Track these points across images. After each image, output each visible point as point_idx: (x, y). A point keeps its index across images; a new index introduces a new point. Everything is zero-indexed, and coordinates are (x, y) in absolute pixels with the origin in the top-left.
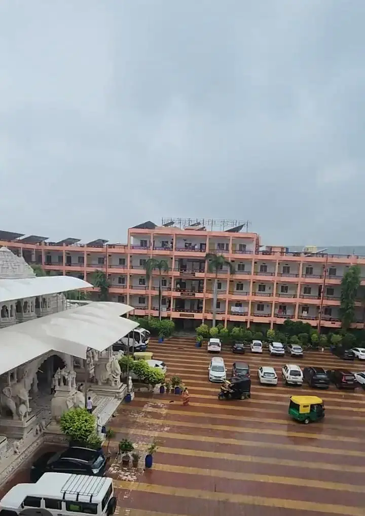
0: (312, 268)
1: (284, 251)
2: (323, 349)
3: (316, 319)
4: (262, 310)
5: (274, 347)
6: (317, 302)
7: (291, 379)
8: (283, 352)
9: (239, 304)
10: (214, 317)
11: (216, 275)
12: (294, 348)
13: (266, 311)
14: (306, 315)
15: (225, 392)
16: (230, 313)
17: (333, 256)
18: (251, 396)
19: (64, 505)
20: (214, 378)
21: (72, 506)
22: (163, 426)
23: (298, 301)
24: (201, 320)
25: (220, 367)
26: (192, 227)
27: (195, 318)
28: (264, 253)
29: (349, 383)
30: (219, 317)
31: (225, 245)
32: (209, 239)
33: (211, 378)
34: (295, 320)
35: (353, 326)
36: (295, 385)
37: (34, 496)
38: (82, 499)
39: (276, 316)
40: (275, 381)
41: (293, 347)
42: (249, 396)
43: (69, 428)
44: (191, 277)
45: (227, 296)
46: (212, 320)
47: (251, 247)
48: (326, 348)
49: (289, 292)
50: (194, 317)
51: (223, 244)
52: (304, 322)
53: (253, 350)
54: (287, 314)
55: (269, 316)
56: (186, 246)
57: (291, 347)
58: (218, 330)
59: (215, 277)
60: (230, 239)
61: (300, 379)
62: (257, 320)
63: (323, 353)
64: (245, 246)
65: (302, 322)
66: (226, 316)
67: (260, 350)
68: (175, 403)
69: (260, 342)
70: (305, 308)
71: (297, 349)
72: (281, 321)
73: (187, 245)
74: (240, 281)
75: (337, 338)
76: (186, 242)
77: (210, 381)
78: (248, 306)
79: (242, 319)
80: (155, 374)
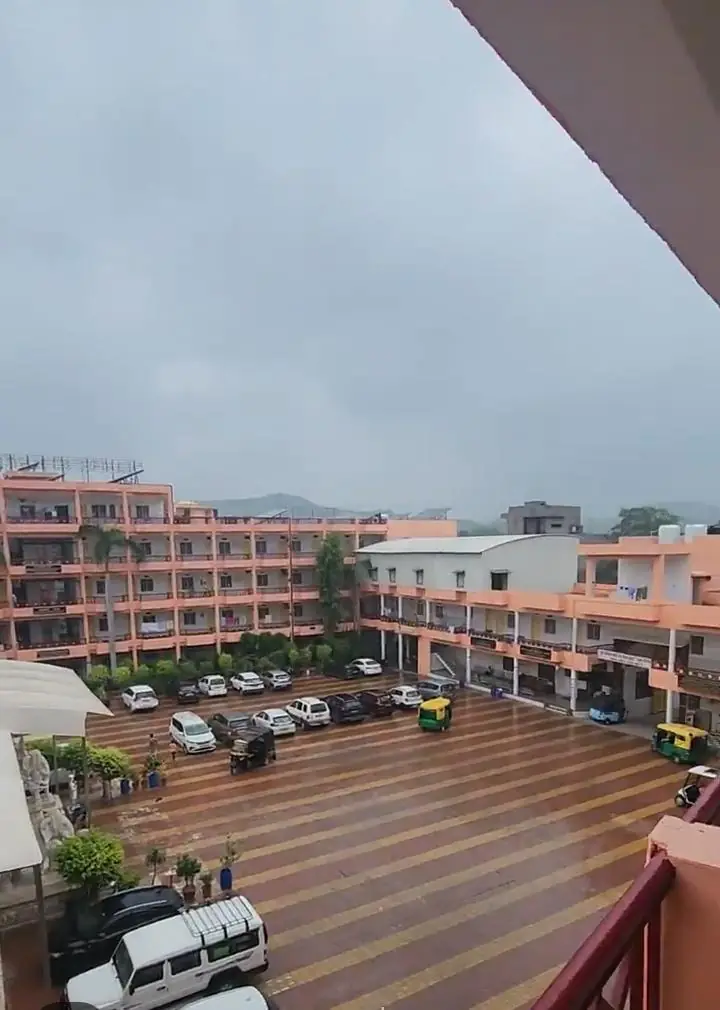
0: (264, 543)
1: (212, 514)
2: (308, 672)
3: (287, 624)
4: (194, 622)
5: (246, 681)
6: (285, 597)
7: (315, 719)
8: (262, 686)
9: (150, 617)
10: (112, 648)
11: (107, 567)
12: (277, 677)
13: (201, 623)
14: (270, 621)
15: (241, 759)
16: (143, 636)
17: (298, 521)
18: (277, 757)
19: (204, 954)
20: (198, 747)
21: (218, 952)
22: (186, 835)
23: (255, 599)
24: (85, 657)
25: (199, 726)
26: (21, 474)
27: (71, 656)
28: (178, 521)
29: (387, 705)
30: (123, 647)
31: (108, 509)
32: (80, 496)
33: (191, 748)
34: (257, 631)
35: (342, 627)
36: (322, 726)
37: (148, 964)
38: (232, 932)
39: (225, 630)
40: (292, 728)
41: (275, 675)
42: (274, 757)
43: (86, 868)
44: (54, 574)
45: (131, 606)
46: (108, 655)
47: (157, 511)
48: (313, 669)
49: (235, 586)
50: (68, 653)
51: (103, 508)
52: (273, 632)
53: (211, 693)
54: (241, 623)
55: (212, 630)
56: (22, 512)
57: (271, 676)
58: (129, 672)
59: (104, 570)
60: (121, 497)
61: (326, 715)
62: (193, 641)
63: (308, 678)
64: (147, 509)
65: (268, 634)
66: (134, 643)
67: (222, 690)
68: (164, 800)
69: (219, 677)
70: (264, 610)
71: (280, 678)
72: (234, 637)
73: (26, 510)
74: (146, 574)
75: (324, 649)
76: (24, 504)
77: (189, 754)
78: (173, 619)
79: (167, 643)
80: (113, 760)
